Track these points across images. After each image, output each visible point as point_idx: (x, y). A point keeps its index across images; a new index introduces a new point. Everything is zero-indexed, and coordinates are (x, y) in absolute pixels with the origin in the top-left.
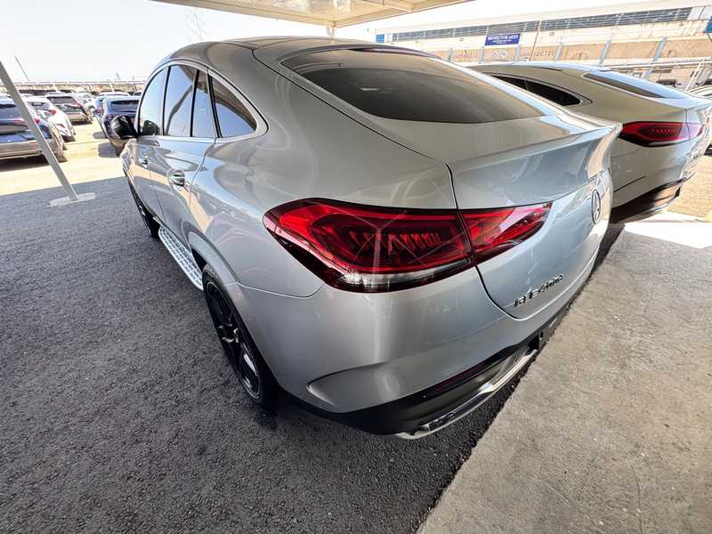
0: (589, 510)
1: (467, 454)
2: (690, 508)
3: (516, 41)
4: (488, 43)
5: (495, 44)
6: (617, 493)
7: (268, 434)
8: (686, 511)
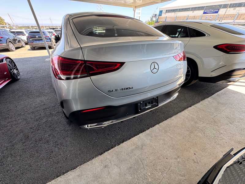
0: (148, 170)
1: (119, 144)
2: (185, 179)
3: (217, 12)
4: (204, 13)
5: (207, 13)
6: (161, 168)
7: (68, 126)
8: (183, 180)
